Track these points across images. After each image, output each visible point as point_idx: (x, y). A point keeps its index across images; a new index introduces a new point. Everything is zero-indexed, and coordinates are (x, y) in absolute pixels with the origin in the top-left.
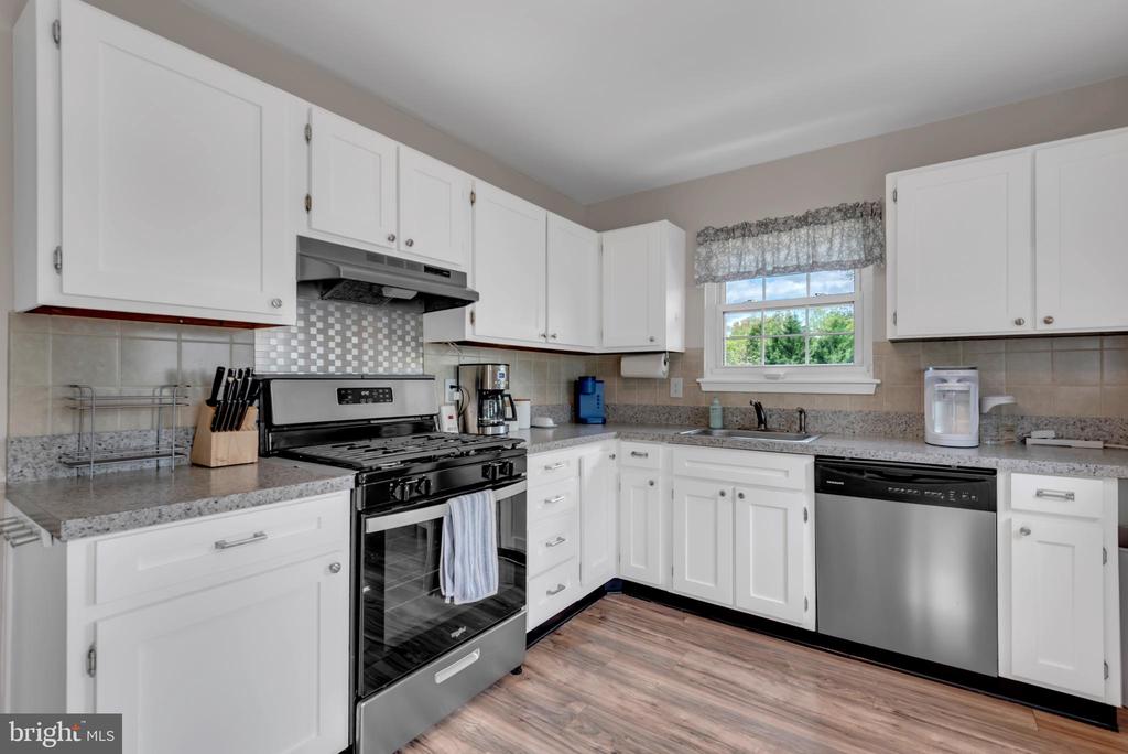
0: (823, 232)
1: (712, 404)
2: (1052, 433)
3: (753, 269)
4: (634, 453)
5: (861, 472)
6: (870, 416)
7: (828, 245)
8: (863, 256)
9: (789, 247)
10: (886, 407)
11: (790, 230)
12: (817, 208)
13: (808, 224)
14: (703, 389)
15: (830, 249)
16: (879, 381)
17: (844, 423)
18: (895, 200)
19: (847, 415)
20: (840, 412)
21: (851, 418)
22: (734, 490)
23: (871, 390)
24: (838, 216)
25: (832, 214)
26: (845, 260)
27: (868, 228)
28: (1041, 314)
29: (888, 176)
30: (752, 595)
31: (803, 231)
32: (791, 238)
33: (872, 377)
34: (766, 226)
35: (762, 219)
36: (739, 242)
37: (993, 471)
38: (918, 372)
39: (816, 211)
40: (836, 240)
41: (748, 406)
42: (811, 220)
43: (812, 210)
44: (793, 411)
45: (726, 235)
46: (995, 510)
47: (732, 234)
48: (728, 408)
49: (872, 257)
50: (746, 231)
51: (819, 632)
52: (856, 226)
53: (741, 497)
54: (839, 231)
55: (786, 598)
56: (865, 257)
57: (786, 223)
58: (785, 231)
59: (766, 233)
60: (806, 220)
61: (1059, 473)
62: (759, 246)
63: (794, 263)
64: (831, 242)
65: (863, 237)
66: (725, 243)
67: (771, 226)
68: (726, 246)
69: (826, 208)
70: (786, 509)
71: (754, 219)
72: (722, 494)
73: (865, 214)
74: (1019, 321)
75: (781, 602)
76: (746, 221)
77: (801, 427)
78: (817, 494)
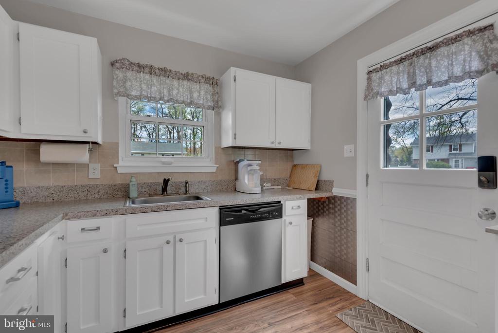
0: (196, 87)
1: (131, 182)
3: (158, 97)
4: (83, 229)
5: (239, 211)
6: (214, 183)
7: (198, 94)
8: (212, 104)
9: (178, 89)
10: (220, 178)
13: (188, 80)
14: (119, 172)
15: (199, 96)
16: (218, 166)
17: (204, 187)
18: (235, 81)
19: (205, 183)
20: (202, 181)
22: (175, 238)
23: (214, 170)
24: (202, 80)
25: (199, 78)
26: (205, 104)
27: (215, 91)
28: (277, 141)
29: (232, 68)
30: (186, 301)
31: (185, 82)
32: (179, 84)
33: (215, 164)
34: (165, 72)
35: (162, 67)
36: (147, 76)
37: (279, 202)
38: (231, 161)
39: (192, 74)
40: (202, 93)
41: (157, 181)
42: (189, 78)
43: (190, 72)
44: (182, 183)
45: (138, 69)
46: (281, 217)
47: (143, 70)
48: (139, 184)
49: (217, 106)
50: (152, 70)
51: (221, 302)
52: (210, 88)
53: (181, 240)
54: (203, 88)
55: (205, 292)
56: (214, 105)
57: (176, 74)
58: (175, 79)
59: (165, 77)
60: (187, 77)
61: (297, 199)
62: (160, 83)
63: (182, 99)
64: (200, 93)
65: (213, 95)
66: (138, 74)
67: (168, 73)
68: (138, 76)
69: (196, 74)
70: (206, 241)
71: (157, 65)
72: (168, 242)
73: (213, 82)
74: (273, 143)
75: (202, 296)
76: (152, 65)
77: (186, 191)
78: (222, 227)
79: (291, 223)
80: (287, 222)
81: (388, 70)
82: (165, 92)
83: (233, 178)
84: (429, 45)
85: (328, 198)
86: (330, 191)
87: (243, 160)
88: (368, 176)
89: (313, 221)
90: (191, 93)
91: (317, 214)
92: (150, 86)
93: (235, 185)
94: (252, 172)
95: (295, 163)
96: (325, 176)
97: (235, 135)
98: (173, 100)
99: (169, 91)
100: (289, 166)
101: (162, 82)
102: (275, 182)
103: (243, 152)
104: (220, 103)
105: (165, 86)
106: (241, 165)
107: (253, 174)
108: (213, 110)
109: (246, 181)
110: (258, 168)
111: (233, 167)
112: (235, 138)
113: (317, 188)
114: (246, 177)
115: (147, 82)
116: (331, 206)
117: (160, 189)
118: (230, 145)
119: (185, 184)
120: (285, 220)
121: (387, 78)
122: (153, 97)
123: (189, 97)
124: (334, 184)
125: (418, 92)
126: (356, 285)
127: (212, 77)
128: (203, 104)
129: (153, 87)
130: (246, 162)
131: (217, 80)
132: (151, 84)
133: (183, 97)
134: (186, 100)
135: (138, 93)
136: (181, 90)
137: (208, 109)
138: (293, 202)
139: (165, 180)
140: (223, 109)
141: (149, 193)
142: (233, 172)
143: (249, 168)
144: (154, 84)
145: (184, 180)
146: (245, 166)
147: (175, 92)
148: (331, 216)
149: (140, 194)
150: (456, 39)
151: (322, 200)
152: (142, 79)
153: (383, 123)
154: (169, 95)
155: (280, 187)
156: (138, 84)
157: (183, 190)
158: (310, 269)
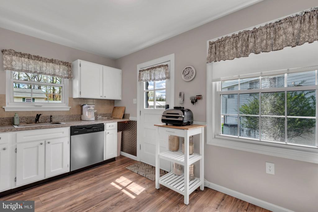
0: (57, 67)
1: (15, 116)
2: (101, 117)
3: (33, 71)
5: (82, 128)
6: (68, 116)
7: (59, 70)
9: (46, 67)
10: (72, 114)
11: (47, 62)
12: (56, 59)
13: (53, 63)
14: (6, 111)
15: (59, 71)
16: (71, 107)
18: (80, 66)
19: (63, 116)
20: (61, 116)
21: (64, 117)
22: (45, 142)
23: (68, 109)
24: (61, 64)
25: (60, 62)
26: (63, 75)
27: (69, 69)
28: (104, 96)
29: (78, 60)
30: (52, 171)
31: (51, 64)
32: (47, 64)
33: (69, 106)
34: (38, 58)
35: (36, 55)
36: (26, 60)
37: (103, 124)
38: (79, 105)
39: (55, 60)
40: (61, 70)
41: (32, 116)
42: (53, 62)
43: (54, 59)
44: (48, 116)
45: (20, 55)
46: (104, 131)
47: (23, 56)
48: (20, 117)
49: (70, 77)
50: (29, 57)
51: (71, 171)
52: (66, 68)
53: (49, 143)
54: (61, 67)
55: (62, 167)
56: (68, 76)
57: (45, 59)
58: (45, 62)
59: (38, 60)
60: (52, 61)
61: (112, 122)
62: (35, 64)
63: (49, 72)
64: (60, 70)
65: (68, 71)
66: (20, 58)
67: (40, 59)
68: (20, 59)
69: (58, 60)
70: (63, 143)
71: (32, 53)
72: (41, 144)
73: (68, 65)
74: (101, 97)
75: (61, 168)
76: (30, 54)
77: (51, 121)
78: (72, 136)
79: (108, 133)
80: (107, 133)
81: (145, 72)
82: (38, 68)
83: (80, 113)
84: (154, 66)
85: (128, 121)
86: (129, 118)
87: (85, 105)
88: (140, 111)
89: (122, 133)
90: (54, 69)
91: (124, 130)
92: (28, 65)
93: (81, 117)
94: (90, 110)
95: (115, 106)
96: (127, 112)
97: (80, 92)
98: (43, 73)
99: (40, 68)
100: (112, 108)
101: (36, 63)
102: (104, 115)
103: (86, 101)
104: (72, 76)
105: (38, 65)
106: (84, 107)
107: (91, 112)
108: (68, 78)
109: (87, 115)
110: (93, 108)
111: (80, 108)
112: (80, 94)
113: (123, 118)
114: (87, 113)
115: (26, 63)
116: (129, 125)
117: (34, 120)
118: (78, 97)
119: (50, 117)
120: (106, 132)
121: (144, 75)
122: (30, 71)
123: (53, 71)
124: (130, 115)
125: (153, 82)
126: (136, 156)
127: (67, 62)
128: (61, 76)
129: (30, 66)
130: (87, 106)
131: (70, 64)
132: (29, 64)
133: (50, 72)
134: (51, 73)
135: (20, 68)
136: (48, 68)
137: (64, 78)
138: (110, 123)
139: (37, 115)
140: (74, 79)
141: (26, 122)
142: (80, 111)
143: (88, 109)
144: (31, 64)
145: (49, 115)
146: (86, 107)
147: (44, 69)
148: (129, 129)
149: (21, 122)
150: (160, 67)
151: (126, 123)
152: (23, 61)
153: (145, 91)
154: (40, 70)
155: (107, 118)
156: (20, 63)
157: (49, 120)
158: (120, 155)
